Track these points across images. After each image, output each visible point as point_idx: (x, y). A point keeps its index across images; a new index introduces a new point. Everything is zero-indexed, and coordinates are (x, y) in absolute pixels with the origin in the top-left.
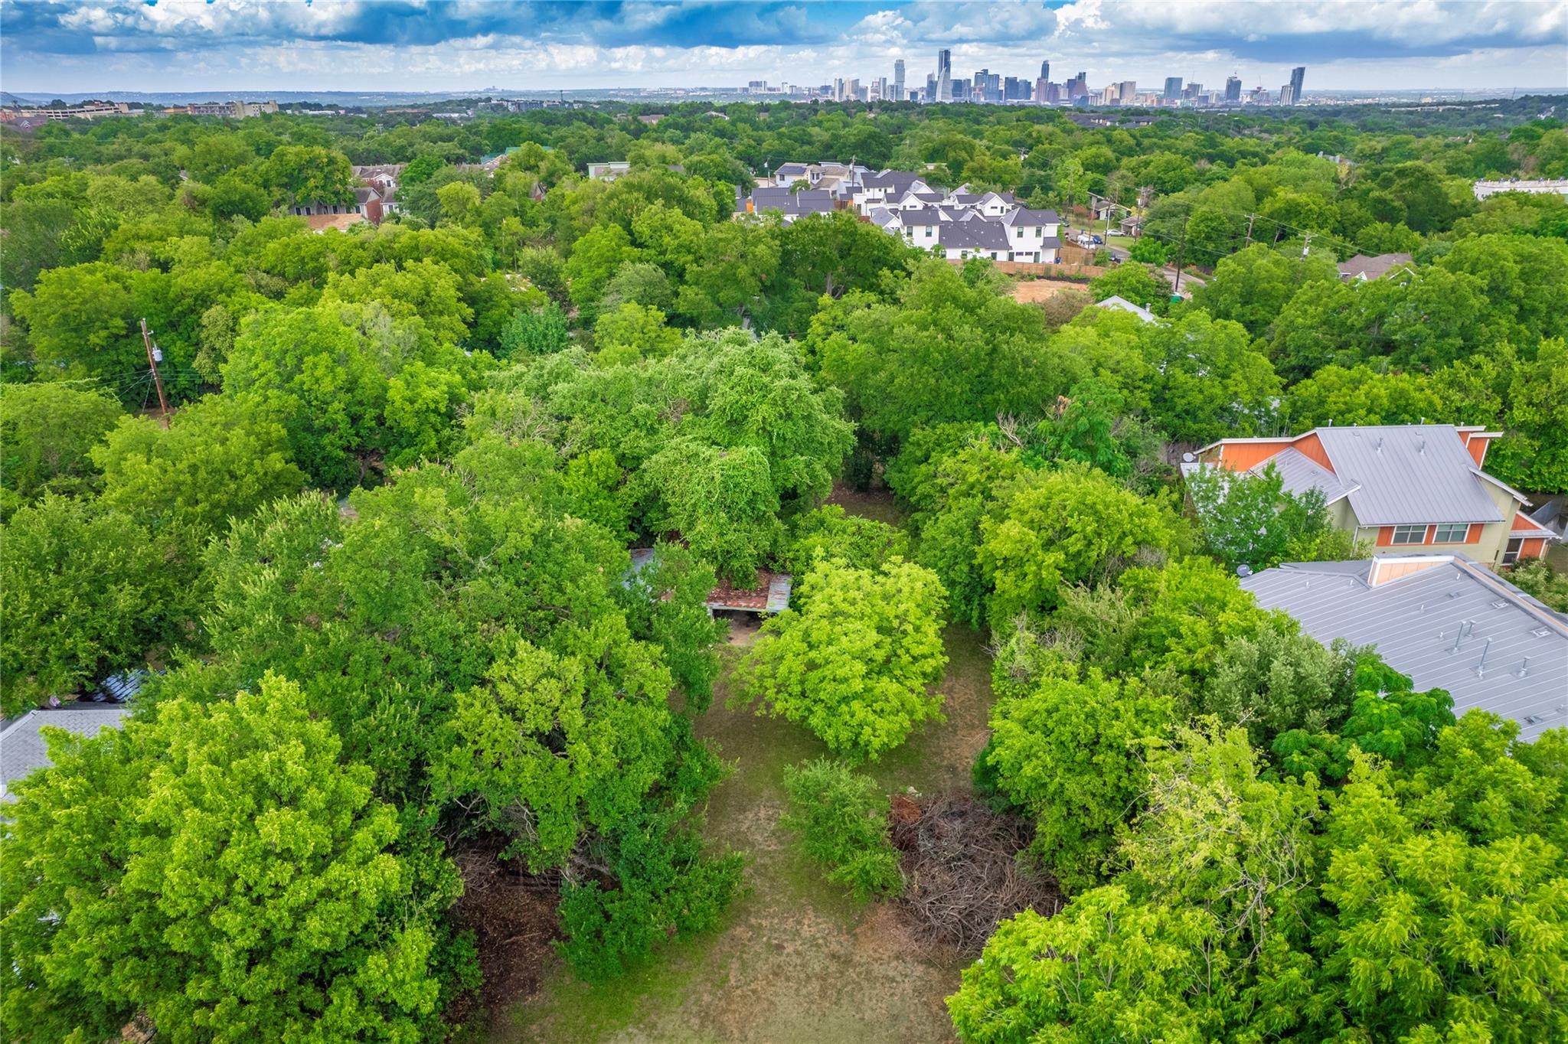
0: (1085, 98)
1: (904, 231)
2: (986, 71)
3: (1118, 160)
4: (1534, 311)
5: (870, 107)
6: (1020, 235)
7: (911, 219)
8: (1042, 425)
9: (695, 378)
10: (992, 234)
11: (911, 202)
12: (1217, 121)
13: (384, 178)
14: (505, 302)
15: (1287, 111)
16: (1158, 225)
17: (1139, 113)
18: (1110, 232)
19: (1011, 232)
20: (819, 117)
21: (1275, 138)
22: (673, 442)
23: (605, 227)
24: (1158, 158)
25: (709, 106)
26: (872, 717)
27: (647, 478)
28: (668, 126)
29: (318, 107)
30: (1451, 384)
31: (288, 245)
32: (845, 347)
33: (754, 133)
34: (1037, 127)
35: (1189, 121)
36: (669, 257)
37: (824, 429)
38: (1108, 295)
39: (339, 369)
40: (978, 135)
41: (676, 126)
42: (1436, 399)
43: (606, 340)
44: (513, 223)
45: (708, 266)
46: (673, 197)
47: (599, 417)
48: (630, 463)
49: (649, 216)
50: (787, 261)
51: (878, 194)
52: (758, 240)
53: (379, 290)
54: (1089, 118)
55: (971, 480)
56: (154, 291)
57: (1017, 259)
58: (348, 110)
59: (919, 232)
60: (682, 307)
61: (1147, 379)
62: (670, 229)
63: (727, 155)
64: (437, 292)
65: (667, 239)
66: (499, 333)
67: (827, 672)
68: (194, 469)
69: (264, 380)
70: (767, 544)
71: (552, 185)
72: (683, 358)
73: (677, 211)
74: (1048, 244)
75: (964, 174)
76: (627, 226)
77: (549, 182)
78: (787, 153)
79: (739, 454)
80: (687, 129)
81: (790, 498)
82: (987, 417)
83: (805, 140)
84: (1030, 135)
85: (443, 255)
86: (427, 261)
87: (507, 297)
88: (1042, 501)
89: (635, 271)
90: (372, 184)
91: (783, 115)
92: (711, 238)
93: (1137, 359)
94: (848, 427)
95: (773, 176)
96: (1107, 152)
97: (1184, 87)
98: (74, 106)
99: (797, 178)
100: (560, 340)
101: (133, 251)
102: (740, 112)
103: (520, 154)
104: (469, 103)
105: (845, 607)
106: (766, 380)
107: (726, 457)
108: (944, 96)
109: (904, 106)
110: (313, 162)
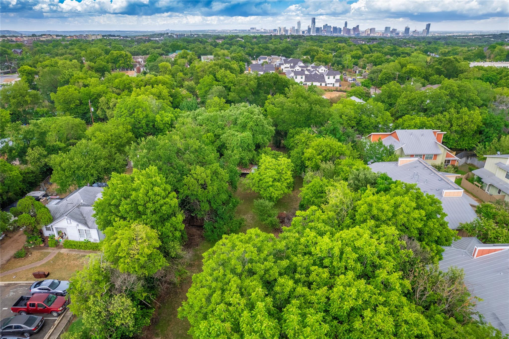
0: (359, 34)
1: (294, 77)
2: (327, 25)
3: (363, 55)
4: (462, 101)
5: (288, 37)
6: (329, 78)
7: (297, 73)
8: (322, 128)
9: (234, 115)
10: (321, 78)
11: (298, 68)
12: (398, 42)
13: (140, 60)
14: (180, 97)
15: (424, 38)
16: (372, 75)
17: (374, 39)
18: (358, 77)
19: (326, 77)
20: (272, 40)
21: (416, 48)
22: (228, 131)
23: (209, 76)
24: (376, 54)
25: (237, 36)
26: (274, 191)
27: (222, 140)
28: (225, 44)
29: (114, 36)
30: (438, 120)
31: (121, 80)
32: (273, 108)
33: (252, 46)
34: (340, 44)
35: (389, 42)
36: (226, 84)
37: (267, 129)
38: (351, 96)
39: (144, 112)
40: (321, 47)
41: (227, 44)
42: (433, 124)
43: (209, 107)
44: (181, 74)
45: (237, 87)
46: (227, 67)
47: (210, 125)
48: (217, 136)
49: (221, 73)
50: (259, 85)
51: (288, 65)
52: (251, 80)
53: (148, 93)
54: (358, 41)
55: (303, 141)
56: (87, 93)
57: (328, 85)
58: (123, 37)
59: (299, 77)
60: (230, 98)
61: (355, 118)
62: (226, 76)
63: (243, 53)
64: (163, 93)
65: (226, 79)
66: (179, 105)
67: (264, 181)
68: (112, 135)
69: (125, 115)
70: (251, 157)
71: (191, 63)
72: (231, 111)
73: (228, 71)
74: (337, 81)
75: (315, 59)
76: (214, 76)
77: (190, 62)
78: (261, 53)
79: (244, 134)
80: (231, 44)
81: (258, 146)
82: (309, 126)
83: (267, 49)
84: (337, 47)
85: (164, 83)
86: (160, 85)
87: (181, 95)
88: (318, 144)
89: (217, 88)
90: (136, 62)
91: (261, 39)
92: (238, 79)
93: (352, 113)
94: (273, 129)
95: (257, 59)
96: (360, 53)
97: (391, 30)
98: (39, 36)
99: (264, 60)
100: (196, 107)
101: (78, 82)
102: (247, 39)
103: (181, 53)
104: (161, 35)
105: (269, 167)
106: (252, 116)
107: (242, 135)
108: (313, 33)
109: (300, 37)
110: (121, 56)
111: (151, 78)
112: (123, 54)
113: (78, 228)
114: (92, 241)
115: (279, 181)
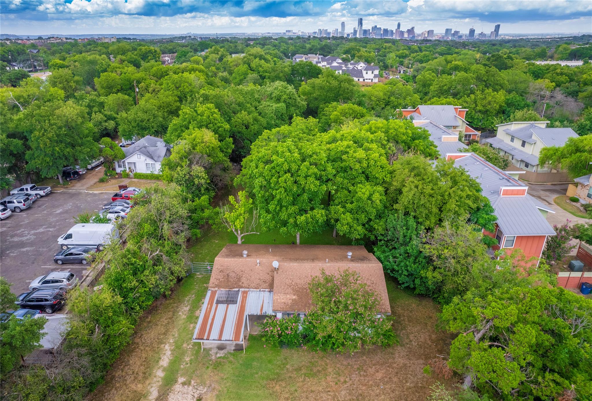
0: (414, 37)
2: (376, 26)
3: (410, 54)
5: (329, 38)
6: (367, 73)
8: (350, 102)
9: (269, 91)
10: (359, 73)
11: (335, 65)
13: (167, 58)
16: (415, 73)
19: (364, 72)
20: (310, 41)
22: (264, 103)
23: (243, 65)
24: (424, 54)
25: (271, 38)
28: (257, 44)
29: (130, 39)
31: (158, 69)
33: (287, 46)
34: (385, 44)
35: (445, 43)
36: (261, 73)
37: (299, 103)
39: (189, 87)
40: (365, 47)
41: (260, 44)
44: (213, 68)
46: (262, 58)
49: (255, 63)
50: (293, 70)
51: (325, 63)
52: (285, 67)
54: (410, 43)
55: (331, 111)
57: (366, 81)
58: (140, 40)
62: (261, 66)
65: (260, 69)
73: (263, 61)
74: (375, 76)
75: (355, 57)
76: (249, 65)
77: (222, 58)
78: (297, 52)
79: (279, 105)
80: (264, 45)
81: (291, 118)
82: (338, 102)
83: (304, 48)
84: (383, 47)
85: (200, 71)
86: (197, 72)
89: (252, 76)
90: (163, 60)
91: (297, 41)
92: (272, 67)
94: (305, 103)
95: (292, 58)
96: (407, 52)
97: (453, 32)
98: (47, 39)
99: (300, 60)
101: (116, 71)
102: (281, 40)
103: (212, 50)
106: (286, 90)
107: (276, 105)
108: (359, 35)
109: (342, 38)
110: (150, 52)
111: (187, 66)
112: (152, 50)
113: (146, 162)
114: (156, 173)
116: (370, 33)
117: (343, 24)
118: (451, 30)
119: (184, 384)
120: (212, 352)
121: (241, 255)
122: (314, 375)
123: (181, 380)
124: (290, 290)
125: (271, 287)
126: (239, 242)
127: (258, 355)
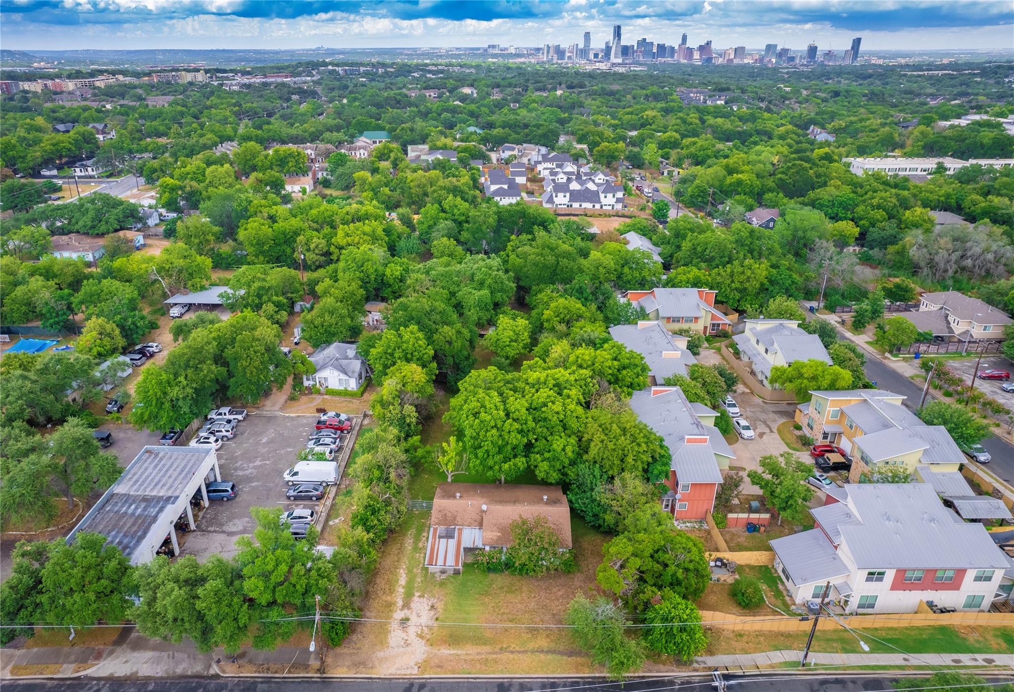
0: (710, 59)
1: (554, 195)
2: (645, 40)
6: (606, 197)
8: (568, 286)
9: (470, 270)
10: (594, 196)
11: (561, 176)
13: (309, 152)
15: (847, 69)
19: (602, 196)
22: (465, 289)
23: (432, 204)
27: (457, 298)
30: (719, 274)
36: (456, 218)
37: (507, 286)
38: (629, 231)
39: (373, 266)
44: (386, 190)
45: (471, 224)
46: (457, 190)
48: (453, 294)
49: (450, 200)
50: (500, 220)
51: (549, 165)
54: (691, 93)
55: (544, 301)
57: (604, 207)
59: (561, 195)
60: (462, 240)
61: (615, 270)
62: (456, 206)
65: (456, 211)
66: (395, 245)
67: (501, 341)
70: (489, 316)
73: (459, 199)
76: (440, 203)
77: (396, 165)
78: (506, 136)
81: (496, 305)
82: (554, 283)
84: (642, 117)
88: (558, 305)
89: (444, 223)
94: (514, 285)
97: (778, 50)
99: (511, 153)
100: (418, 249)
103: (380, 147)
105: (506, 328)
107: (479, 293)
108: (616, 57)
110: (291, 154)
113: (339, 378)
114: (349, 389)
115: (515, 341)
116: (633, 52)
117: (587, 35)
118: (776, 46)
119: (420, 597)
120: (437, 575)
121: (455, 497)
122: (513, 592)
123: (417, 594)
124: (495, 528)
125: (481, 525)
126: (449, 480)
127: (471, 577)
